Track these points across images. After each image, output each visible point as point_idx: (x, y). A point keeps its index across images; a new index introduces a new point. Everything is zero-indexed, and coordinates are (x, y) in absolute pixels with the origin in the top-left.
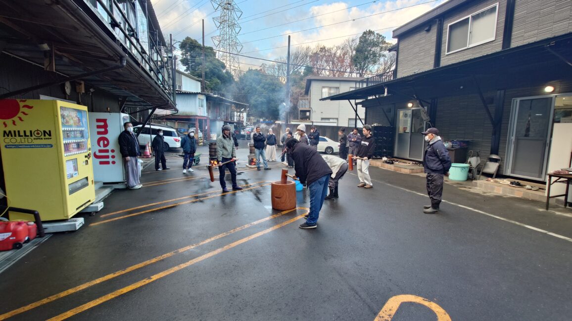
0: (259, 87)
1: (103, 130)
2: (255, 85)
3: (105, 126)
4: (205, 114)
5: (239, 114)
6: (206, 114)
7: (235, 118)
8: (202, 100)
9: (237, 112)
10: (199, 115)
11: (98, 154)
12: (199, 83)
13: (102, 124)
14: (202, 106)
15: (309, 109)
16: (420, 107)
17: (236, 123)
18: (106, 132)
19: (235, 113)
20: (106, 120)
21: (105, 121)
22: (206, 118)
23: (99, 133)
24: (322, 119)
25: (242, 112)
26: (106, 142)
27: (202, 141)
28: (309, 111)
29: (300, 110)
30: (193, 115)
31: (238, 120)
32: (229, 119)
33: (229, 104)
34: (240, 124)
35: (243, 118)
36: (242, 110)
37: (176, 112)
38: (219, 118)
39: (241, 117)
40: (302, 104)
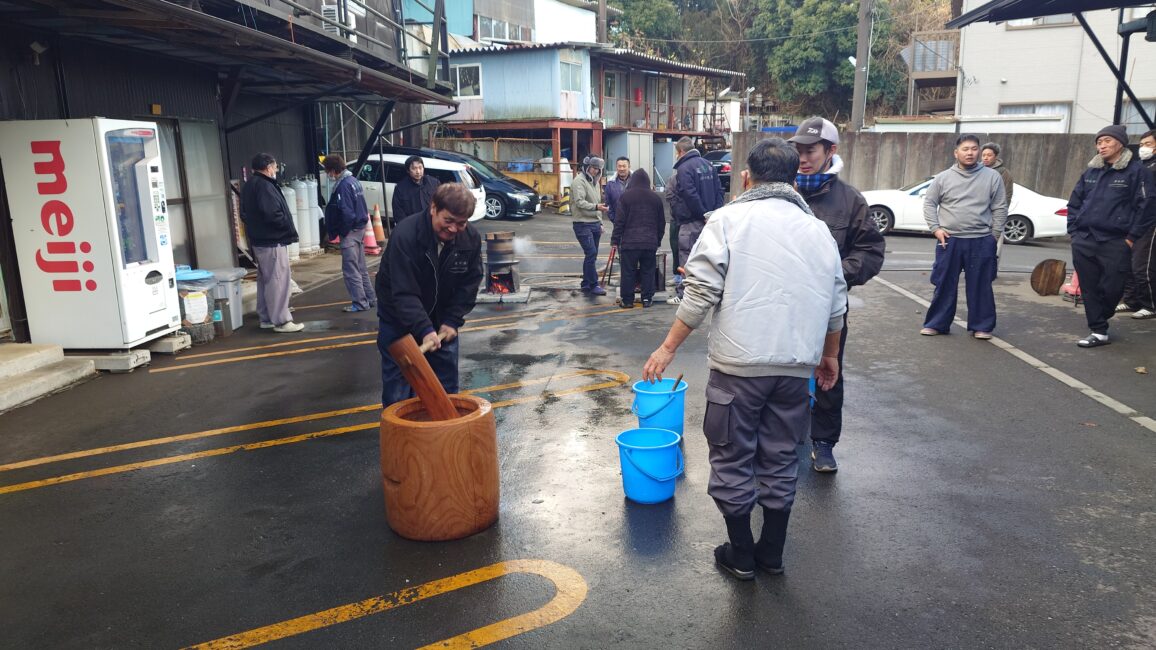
0: (799, 11)
1: (51, 178)
2: (788, 7)
3: (57, 166)
4: (584, 110)
5: (710, 106)
6: (590, 114)
7: (700, 118)
8: (577, 68)
9: (707, 101)
10: (562, 115)
11: (48, 257)
12: (591, 17)
13: (48, 158)
14: (575, 88)
15: (950, 74)
17: (703, 137)
18: (60, 186)
19: (701, 104)
20: (59, 142)
21: (53, 147)
22: (588, 126)
23: (43, 188)
24: (1004, 108)
25: (722, 101)
26: (64, 220)
27: (567, 198)
28: (952, 82)
29: (918, 82)
30: (544, 115)
31: (708, 126)
32: (676, 128)
33: (680, 76)
34: (716, 140)
35: (722, 120)
36: (722, 94)
37: (453, 109)
38: (644, 122)
39: (718, 117)
40: (924, 57)
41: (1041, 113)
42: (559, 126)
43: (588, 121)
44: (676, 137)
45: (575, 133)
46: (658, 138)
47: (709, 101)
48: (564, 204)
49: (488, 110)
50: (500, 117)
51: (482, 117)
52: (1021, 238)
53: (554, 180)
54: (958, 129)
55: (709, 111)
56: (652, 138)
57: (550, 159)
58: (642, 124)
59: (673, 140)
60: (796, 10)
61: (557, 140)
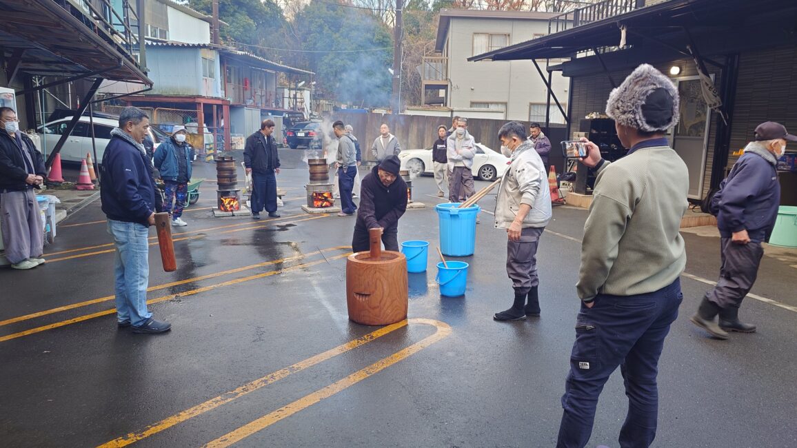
0: (338, 35)
2: (330, 32)
4: (217, 92)
5: (293, 92)
6: (220, 94)
7: (286, 101)
8: (212, 62)
9: (290, 89)
10: (204, 95)
12: (207, 25)
14: (211, 76)
15: (444, 83)
16: (701, 76)
17: (288, 113)
19: (286, 91)
22: (220, 102)
24: (473, 104)
25: (300, 89)
27: (212, 151)
28: (445, 87)
29: (426, 85)
30: (190, 94)
31: (292, 106)
32: (272, 105)
33: (274, 72)
34: (297, 115)
35: (302, 102)
36: (300, 85)
37: (148, 87)
38: (252, 101)
39: (298, 100)
40: (429, 71)
41: (492, 108)
42: (202, 101)
43: (218, 99)
44: (274, 112)
45: (215, 107)
46: (264, 113)
47: (293, 89)
48: (209, 155)
52: (490, 177)
53: (200, 138)
54: (452, 115)
55: (292, 96)
56: (260, 112)
57: (196, 124)
58: (250, 102)
59: (272, 114)
60: (335, 33)
61: (201, 112)
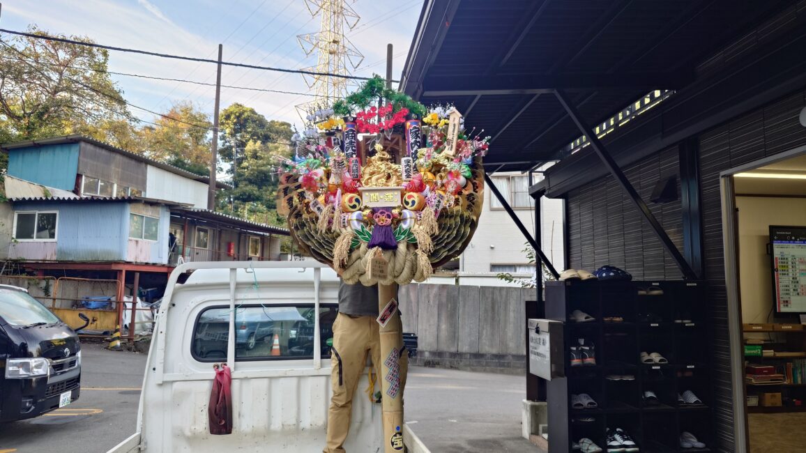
8: (153, 220)
10: (129, 257)
42: (124, 268)
43: (164, 266)
45: (137, 275)
49: (61, 252)
50: (70, 259)
51: (54, 258)
61: (122, 280)
